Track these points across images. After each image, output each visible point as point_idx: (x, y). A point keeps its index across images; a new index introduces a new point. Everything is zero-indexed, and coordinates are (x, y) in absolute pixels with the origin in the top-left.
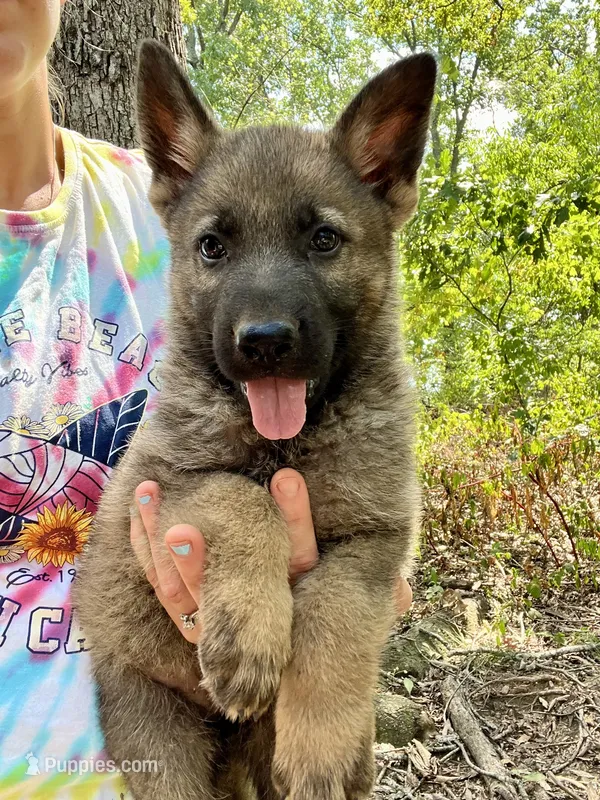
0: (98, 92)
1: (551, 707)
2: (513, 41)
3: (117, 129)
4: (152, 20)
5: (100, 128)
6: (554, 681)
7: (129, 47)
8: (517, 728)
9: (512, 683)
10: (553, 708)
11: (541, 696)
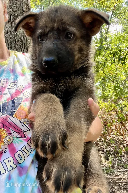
0: (8, 25)
1: (122, 186)
2: (121, 8)
3: (12, 34)
4: (22, 6)
5: (8, 34)
6: (124, 179)
7: (16, 13)
8: (113, 191)
9: (112, 179)
10: (123, 186)
11: (120, 182)
